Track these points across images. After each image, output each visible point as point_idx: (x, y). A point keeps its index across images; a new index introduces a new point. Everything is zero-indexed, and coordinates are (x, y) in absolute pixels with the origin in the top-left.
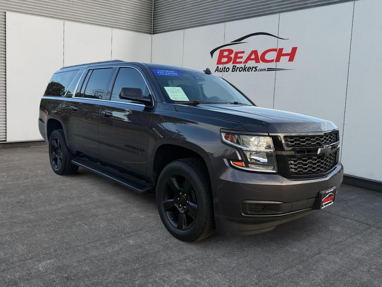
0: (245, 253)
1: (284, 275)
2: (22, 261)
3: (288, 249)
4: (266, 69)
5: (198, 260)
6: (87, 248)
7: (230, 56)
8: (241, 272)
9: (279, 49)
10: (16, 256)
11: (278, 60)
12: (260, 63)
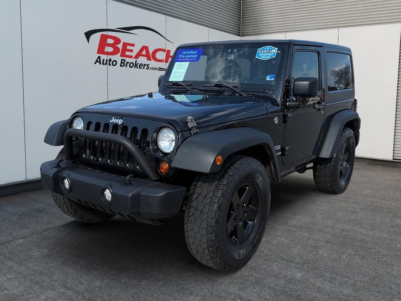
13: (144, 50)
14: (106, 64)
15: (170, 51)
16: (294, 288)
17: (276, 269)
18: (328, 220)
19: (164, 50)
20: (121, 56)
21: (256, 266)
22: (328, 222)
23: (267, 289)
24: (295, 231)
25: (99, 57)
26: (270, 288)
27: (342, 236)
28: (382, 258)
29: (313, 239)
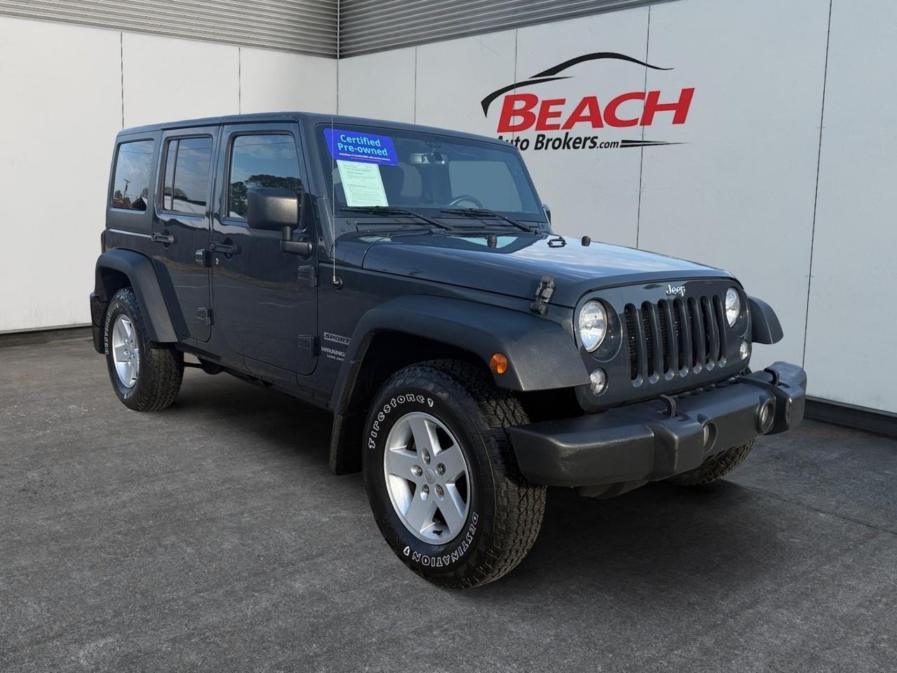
0: (575, 608)
1: (669, 662)
2: (37, 643)
3: (677, 596)
4: (618, 143)
5: (462, 629)
6: (193, 605)
7: (530, 111)
8: (566, 659)
9: (650, 93)
10: (24, 630)
11: (647, 120)
12: (603, 127)
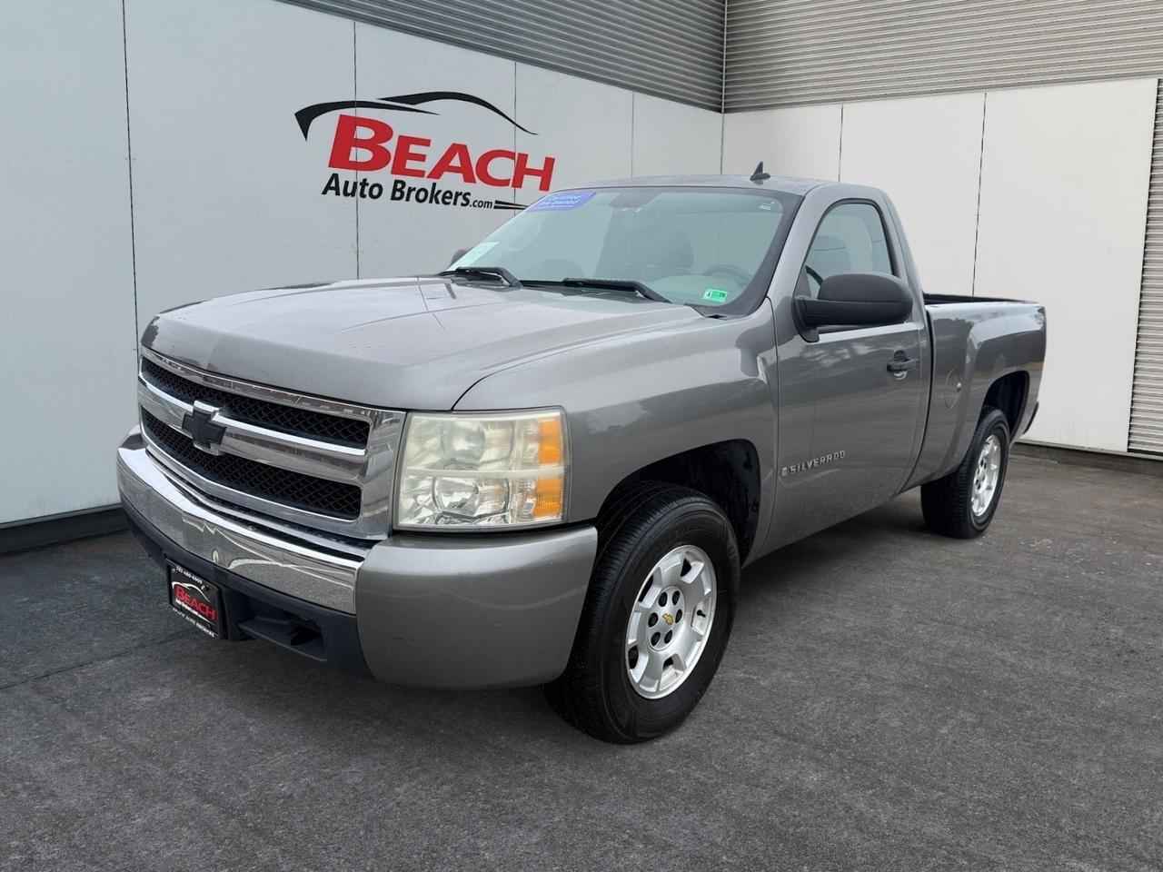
13: (457, 156)
14: (353, 194)
15: (527, 155)
16: (795, 816)
17: (754, 759)
18: (920, 623)
19: (510, 155)
20: (393, 172)
21: (702, 750)
22: (921, 630)
23: (721, 818)
24: (824, 655)
25: (335, 176)
26: (729, 813)
27: (951, 671)
28: (1048, 737)
29: (869, 677)
